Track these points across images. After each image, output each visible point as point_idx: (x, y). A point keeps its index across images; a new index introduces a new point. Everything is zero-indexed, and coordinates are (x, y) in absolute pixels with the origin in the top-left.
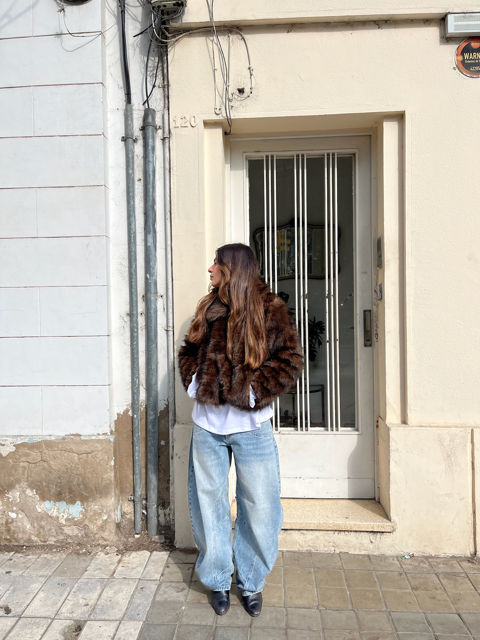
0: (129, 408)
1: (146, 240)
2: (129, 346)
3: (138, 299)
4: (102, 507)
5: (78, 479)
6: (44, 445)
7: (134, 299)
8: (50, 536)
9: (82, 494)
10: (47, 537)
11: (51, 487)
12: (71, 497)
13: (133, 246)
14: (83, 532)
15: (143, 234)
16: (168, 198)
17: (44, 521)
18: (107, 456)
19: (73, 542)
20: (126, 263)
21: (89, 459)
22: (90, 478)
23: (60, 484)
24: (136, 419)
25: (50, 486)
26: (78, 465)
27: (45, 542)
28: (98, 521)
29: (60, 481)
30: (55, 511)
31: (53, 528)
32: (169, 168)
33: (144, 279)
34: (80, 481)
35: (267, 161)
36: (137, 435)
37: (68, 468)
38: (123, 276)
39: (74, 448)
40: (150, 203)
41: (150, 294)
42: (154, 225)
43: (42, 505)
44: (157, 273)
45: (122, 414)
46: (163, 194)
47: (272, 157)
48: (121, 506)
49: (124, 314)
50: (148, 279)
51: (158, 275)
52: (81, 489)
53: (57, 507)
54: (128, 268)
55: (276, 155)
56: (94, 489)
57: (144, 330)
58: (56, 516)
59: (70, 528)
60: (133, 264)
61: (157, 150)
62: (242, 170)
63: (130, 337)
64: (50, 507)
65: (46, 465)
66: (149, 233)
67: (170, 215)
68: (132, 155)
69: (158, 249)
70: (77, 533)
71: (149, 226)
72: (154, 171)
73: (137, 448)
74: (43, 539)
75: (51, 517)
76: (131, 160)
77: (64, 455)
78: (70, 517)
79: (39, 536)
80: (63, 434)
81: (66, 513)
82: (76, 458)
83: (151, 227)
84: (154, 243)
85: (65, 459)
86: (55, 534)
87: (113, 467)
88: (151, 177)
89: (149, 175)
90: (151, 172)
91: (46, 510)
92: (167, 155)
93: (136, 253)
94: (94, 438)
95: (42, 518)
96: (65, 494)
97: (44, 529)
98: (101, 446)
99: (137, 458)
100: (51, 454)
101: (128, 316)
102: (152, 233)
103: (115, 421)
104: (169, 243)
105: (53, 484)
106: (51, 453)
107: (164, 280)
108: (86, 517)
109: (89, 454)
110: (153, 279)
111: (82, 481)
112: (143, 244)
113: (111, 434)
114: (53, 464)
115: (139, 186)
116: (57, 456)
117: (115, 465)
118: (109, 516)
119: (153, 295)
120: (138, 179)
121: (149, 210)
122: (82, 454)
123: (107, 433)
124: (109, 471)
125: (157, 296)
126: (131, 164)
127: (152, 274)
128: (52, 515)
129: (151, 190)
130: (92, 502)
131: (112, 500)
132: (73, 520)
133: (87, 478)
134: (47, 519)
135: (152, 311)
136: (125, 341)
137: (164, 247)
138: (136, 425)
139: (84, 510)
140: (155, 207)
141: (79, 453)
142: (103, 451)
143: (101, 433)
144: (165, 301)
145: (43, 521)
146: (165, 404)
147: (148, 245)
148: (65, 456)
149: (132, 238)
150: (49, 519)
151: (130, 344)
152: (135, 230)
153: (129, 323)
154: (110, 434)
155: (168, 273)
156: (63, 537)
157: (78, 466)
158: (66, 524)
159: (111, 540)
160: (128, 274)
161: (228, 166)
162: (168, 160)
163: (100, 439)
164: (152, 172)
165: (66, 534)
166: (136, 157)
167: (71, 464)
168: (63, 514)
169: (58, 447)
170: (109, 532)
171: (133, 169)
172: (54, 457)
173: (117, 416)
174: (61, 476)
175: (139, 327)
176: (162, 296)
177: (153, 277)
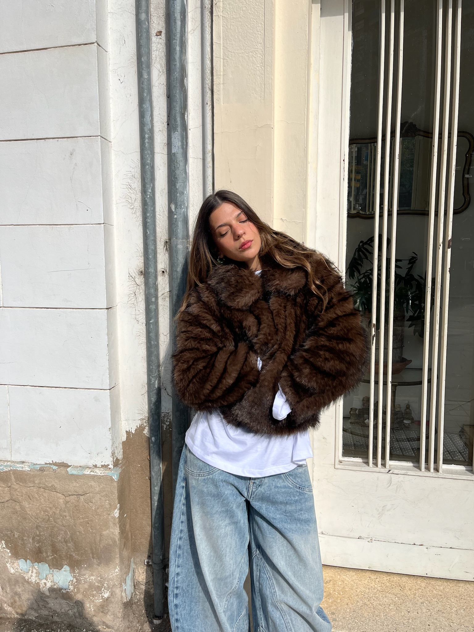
0: (145, 424)
1: (169, 144)
2: (144, 325)
3: (158, 247)
4: (101, 578)
5: (66, 533)
6: (13, 478)
7: (151, 247)
8: (29, 608)
9: (71, 556)
10: (25, 609)
11: (25, 540)
12: (55, 558)
13: (149, 154)
14: (75, 610)
15: (166, 133)
16: (208, 62)
17: (19, 586)
18: (107, 501)
19: (61, 622)
20: (137, 185)
21: (81, 505)
22: (83, 533)
23: (38, 538)
24: (154, 444)
25: (25, 538)
26: (65, 511)
27: (22, 615)
28: (96, 598)
29: (38, 533)
30: (34, 575)
31: (32, 597)
32: (210, 6)
33: (166, 213)
37: (49, 515)
38: (133, 208)
39: (58, 485)
40: (177, 74)
41: (176, 239)
42: (183, 116)
43: (15, 564)
44: (188, 201)
45: (134, 432)
48: (134, 572)
49: (135, 271)
50: (172, 212)
51: (190, 205)
52: (69, 548)
53: (37, 570)
54: (140, 194)
56: (89, 552)
57: (168, 299)
58: (35, 583)
59: (57, 601)
60: (148, 186)
62: (340, 15)
63: (144, 311)
64: (26, 569)
65: (18, 507)
66: (175, 129)
67: (211, 96)
69: (190, 160)
70: (67, 609)
71: (175, 116)
72: (184, 13)
73: (156, 488)
74: (19, 611)
75: (28, 582)
77: (43, 495)
78: (55, 587)
79: (14, 606)
80: (42, 461)
81: (50, 581)
82: (61, 501)
83: (178, 119)
84: (183, 148)
85: (45, 500)
86: (35, 606)
87: (117, 520)
88: (179, 23)
90: (178, 16)
91: (21, 571)
93: (153, 167)
94: (87, 472)
95: (17, 582)
96: (47, 553)
97: (20, 597)
98: (99, 486)
99: (156, 505)
100: (24, 492)
101: (142, 276)
102: (179, 129)
103: (124, 443)
104: (209, 147)
105: (28, 537)
106: (24, 490)
108: (78, 590)
109: (81, 496)
110: (182, 212)
111: (71, 537)
112: (165, 151)
113: (114, 466)
114: (27, 506)
115: (159, 46)
116: (32, 496)
117: (121, 514)
118: (112, 594)
119: (180, 240)
120: (156, 31)
121: (175, 86)
122: (70, 495)
123: (108, 465)
124: (112, 525)
125: (188, 243)
126: (144, 3)
127: (179, 204)
128: (30, 580)
129: (178, 48)
130: (86, 569)
131: (117, 570)
132: (60, 591)
133: (78, 533)
134: (23, 584)
135: (179, 269)
136: (137, 317)
137: (201, 156)
139: (75, 580)
140: (185, 81)
141: (65, 493)
142: (102, 494)
143: (99, 465)
145: (17, 587)
147: (173, 152)
148: (45, 497)
149: (147, 141)
150: (26, 585)
151: (144, 321)
152: (152, 126)
153: (143, 286)
156: (47, 613)
157: (65, 514)
158: (50, 595)
159: (116, 628)
160: (140, 204)
163: (96, 476)
165: (50, 608)
167: (54, 509)
168: (44, 581)
169: (34, 482)
170: (112, 616)
171: (147, 12)
172: (29, 497)
173: (125, 436)
174: (40, 526)
175: (160, 294)
177: (181, 208)
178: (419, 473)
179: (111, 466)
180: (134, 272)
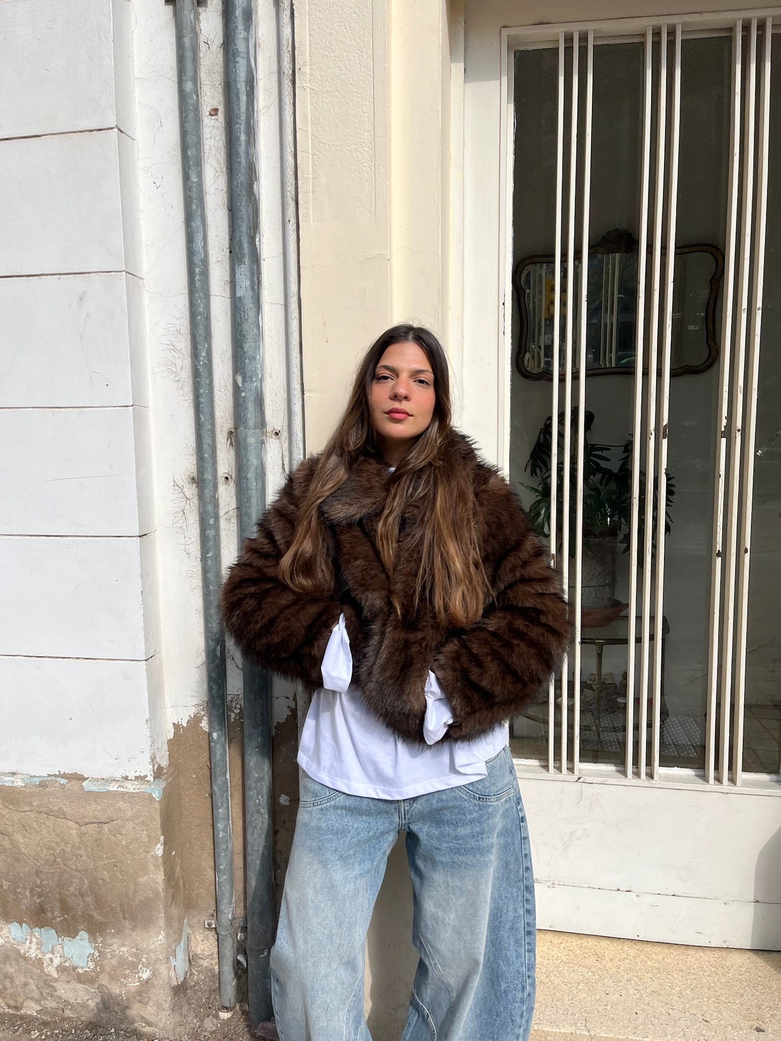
0: (203, 713)
1: (233, 283)
2: (199, 560)
3: (218, 440)
4: (137, 950)
5: (81, 881)
7: (207, 441)
8: (27, 998)
9: (91, 916)
10: (20, 1000)
11: (20, 893)
12: (65, 919)
13: (201, 298)
14: (98, 1000)
15: (227, 266)
16: (290, 159)
17: (11, 964)
18: (145, 832)
19: (77, 1017)
20: (184, 345)
21: (104, 837)
22: (108, 880)
23: (40, 890)
24: (216, 742)
25: (19, 890)
26: (79, 848)
27: (16, 1008)
28: (130, 980)
29: (39, 882)
30: (34, 946)
31: (31, 981)
32: (291, 72)
33: (230, 388)
34: (85, 887)
35: (569, 50)
36: (220, 780)
37: (56, 854)
38: (178, 381)
39: (68, 808)
40: (242, 177)
41: (245, 428)
42: (252, 240)
43: (5, 931)
44: (262, 370)
45: (185, 725)
46: (278, 150)
47: (584, 38)
48: (188, 939)
49: (183, 478)
50: (239, 387)
51: (267, 376)
52: (87, 905)
53: (38, 939)
54: (189, 359)
55: (594, 30)
56: (119, 909)
57: (234, 521)
58: (35, 958)
59: (71, 986)
60: (202, 347)
61: (261, 22)
62: (495, 79)
63: (199, 538)
64: (22, 938)
65: (6, 843)
66: (241, 261)
67: (294, 209)
68: (191, 39)
69: (266, 307)
70: (86, 998)
71: (240, 241)
72: (251, 82)
73: (220, 810)
74: (12, 1002)
75: (25, 958)
76: (189, 55)
77: (45, 824)
78: (67, 964)
80: (42, 771)
81: (58, 955)
82: (74, 832)
83: (246, 245)
84: (253, 289)
85: (48, 832)
86: (36, 994)
87: (161, 860)
88: (243, 98)
89: (238, 93)
90: (242, 87)
91: (13, 941)
92: (287, 31)
93: (208, 318)
94: (113, 787)
95: (7, 958)
96: (52, 912)
97: (12, 982)
98: (132, 809)
99: (220, 836)
101: (194, 485)
102: (247, 260)
103: (169, 741)
104: (293, 288)
105: (24, 888)
106: (16, 817)
107: (282, 390)
108: (102, 967)
109: (104, 825)
110: (253, 388)
111: (90, 887)
112: (227, 293)
113: (155, 778)
114: (21, 841)
115: (215, 131)
116: (29, 826)
117: (167, 852)
118: (155, 973)
119: (252, 431)
120: (209, 109)
121: (239, 195)
122: (87, 824)
123: (146, 776)
124: (152, 868)
125: (264, 433)
126: (189, 65)
127: (248, 375)
128: (27, 954)
129: (243, 137)
130: (113, 935)
131: (161, 937)
132: (74, 971)
133: (100, 881)
134: (16, 960)
135: (251, 475)
136: (187, 547)
137: (282, 300)
138: (218, 756)
139: (97, 954)
140: (255, 187)
141: (79, 821)
142: (137, 821)
143: (131, 776)
144: (286, 445)
145: (8, 966)
146: (288, 707)
147: (238, 295)
148: (49, 827)
149: (197, 277)
150: (22, 963)
151: (199, 555)
152: (206, 254)
153: (195, 501)
154: (152, 779)
155: (291, 372)
156: (54, 1005)
157: (80, 852)
158: (59, 977)
159: (161, 1025)
160: (190, 374)
161: (458, 68)
162: (290, 48)
163: (127, 793)
164: (243, 85)
165: (60, 997)
166: (203, 47)
167: (62, 846)
168: (50, 955)
169: (31, 804)
170: (155, 1008)
171: (195, 80)
172: (24, 827)
173: (173, 731)
174: (41, 872)
175: (222, 513)
176: (277, 434)
177: (252, 382)
178: (625, 781)
179: (151, 778)
180: (183, 481)
